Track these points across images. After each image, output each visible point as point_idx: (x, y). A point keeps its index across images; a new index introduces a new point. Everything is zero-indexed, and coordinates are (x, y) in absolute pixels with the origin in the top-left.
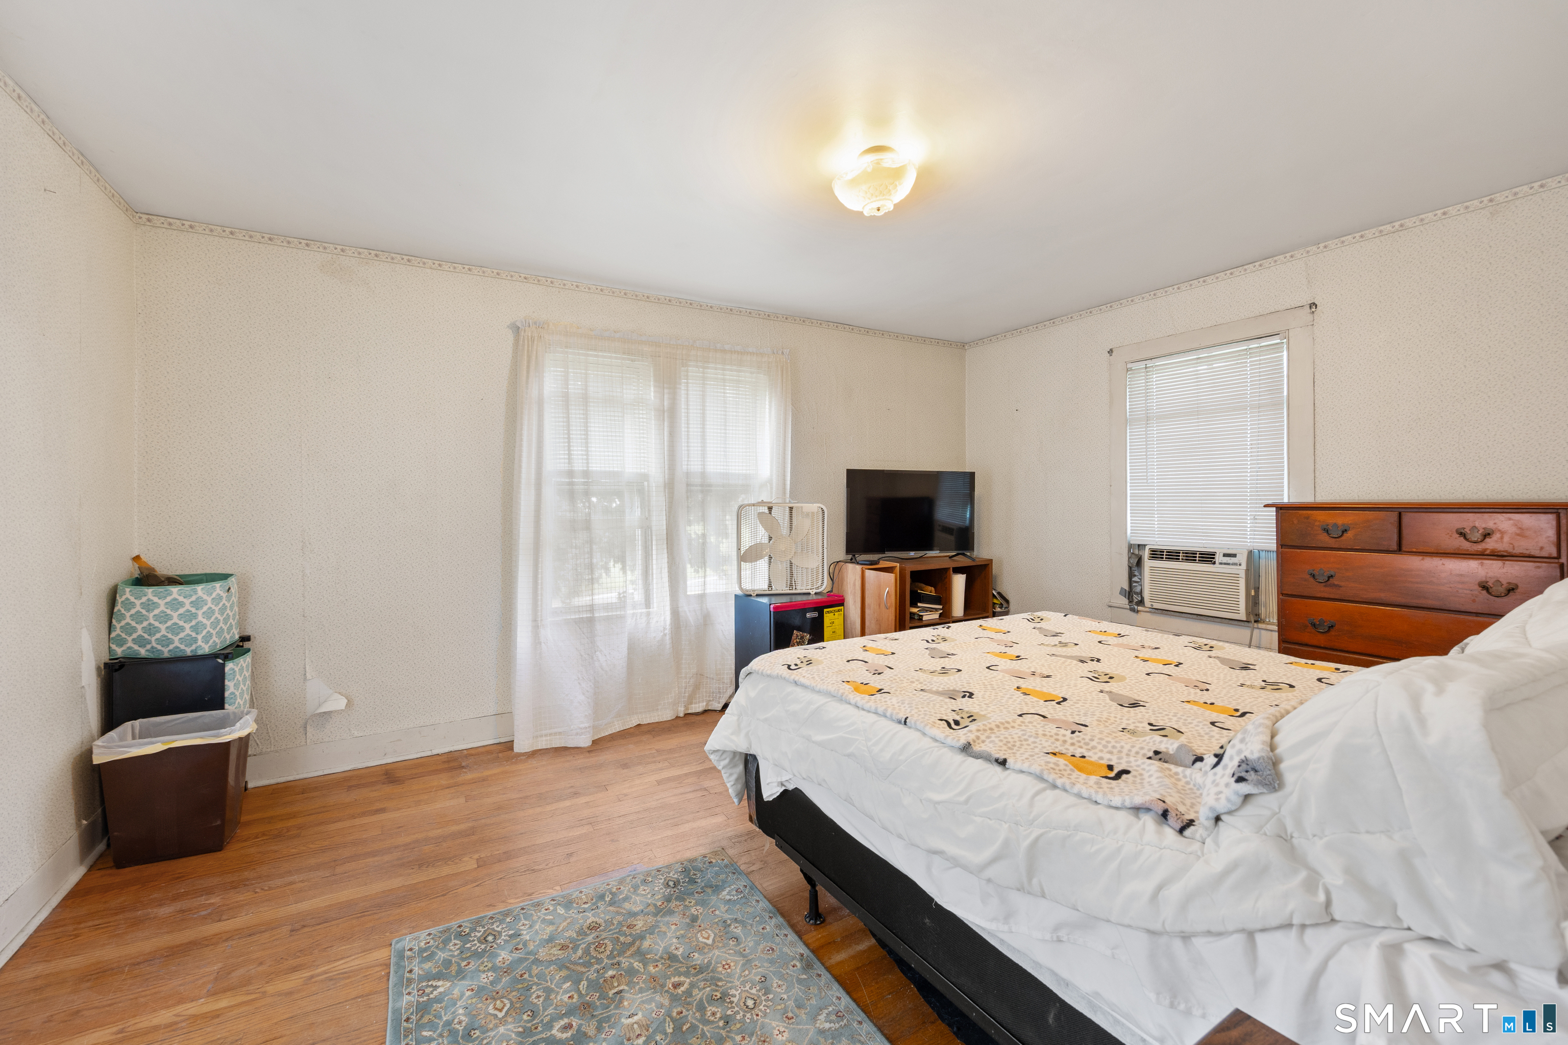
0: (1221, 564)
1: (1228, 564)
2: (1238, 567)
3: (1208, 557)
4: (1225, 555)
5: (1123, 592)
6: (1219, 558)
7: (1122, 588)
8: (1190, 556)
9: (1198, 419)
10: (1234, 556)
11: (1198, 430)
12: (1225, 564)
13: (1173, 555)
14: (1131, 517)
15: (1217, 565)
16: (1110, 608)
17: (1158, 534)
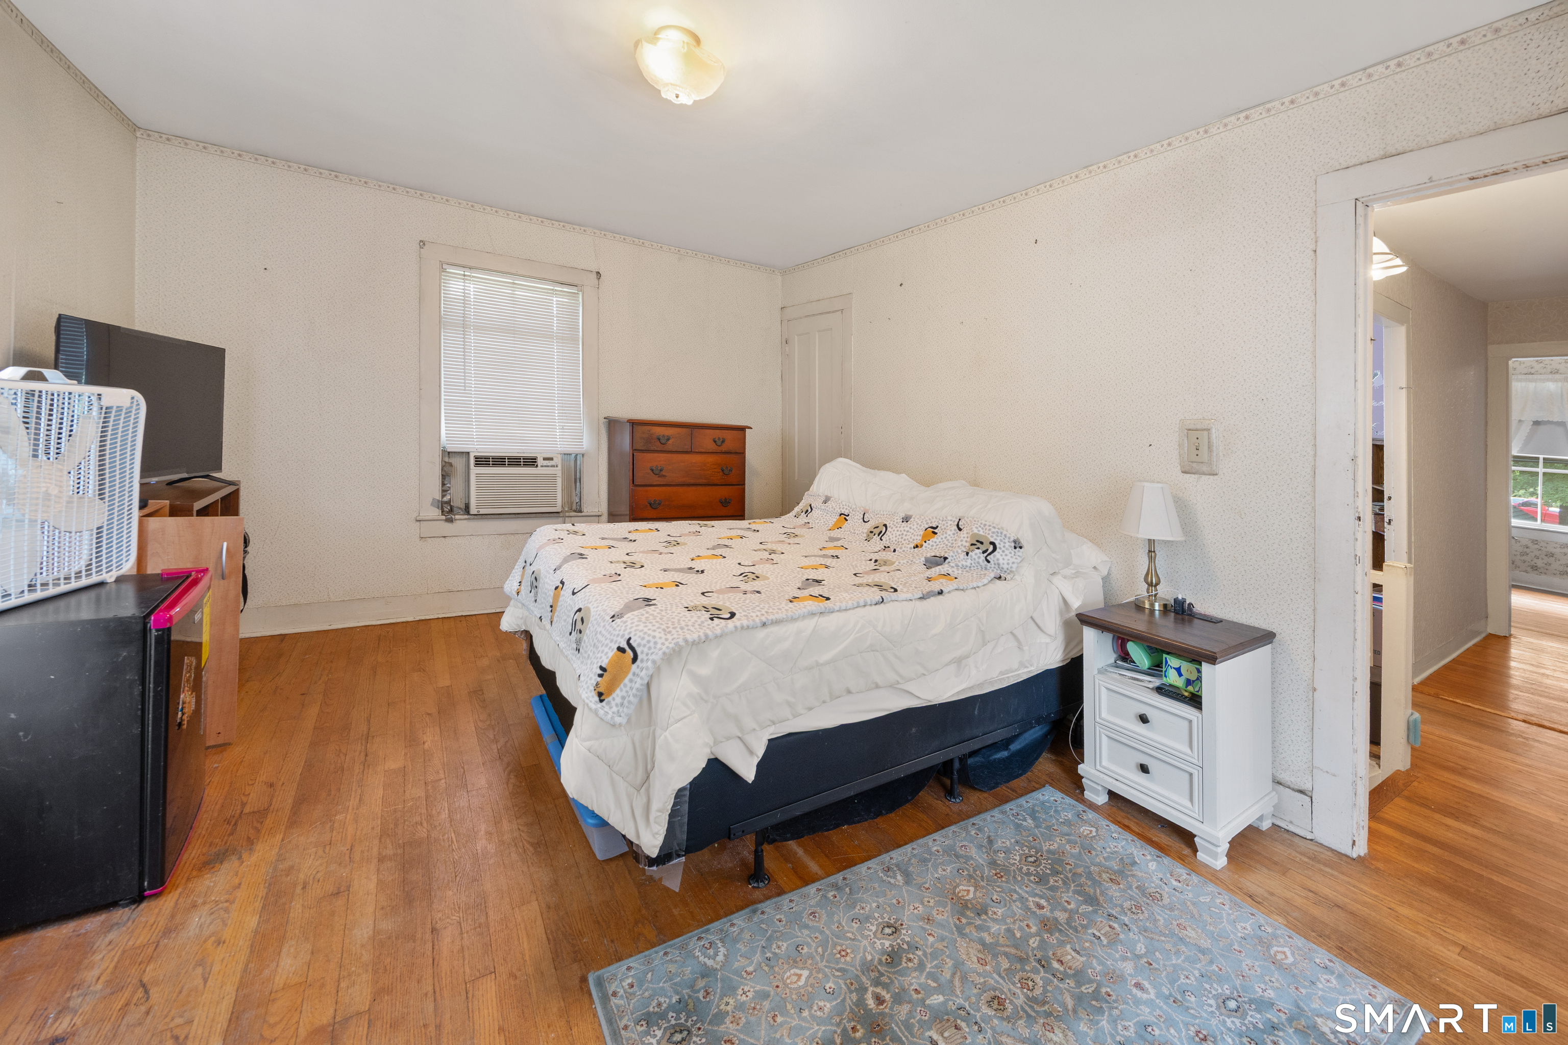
0: (542, 466)
1: (548, 466)
2: (555, 468)
3: (531, 462)
4: (545, 459)
5: (435, 503)
6: (540, 462)
7: (434, 499)
8: (515, 462)
9: (514, 337)
10: (551, 459)
11: (515, 347)
12: (546, 466)
13: (499, 461)
14: (446, 423)
15: (539, 468)
16: (418, 523)
17: (477, 441)
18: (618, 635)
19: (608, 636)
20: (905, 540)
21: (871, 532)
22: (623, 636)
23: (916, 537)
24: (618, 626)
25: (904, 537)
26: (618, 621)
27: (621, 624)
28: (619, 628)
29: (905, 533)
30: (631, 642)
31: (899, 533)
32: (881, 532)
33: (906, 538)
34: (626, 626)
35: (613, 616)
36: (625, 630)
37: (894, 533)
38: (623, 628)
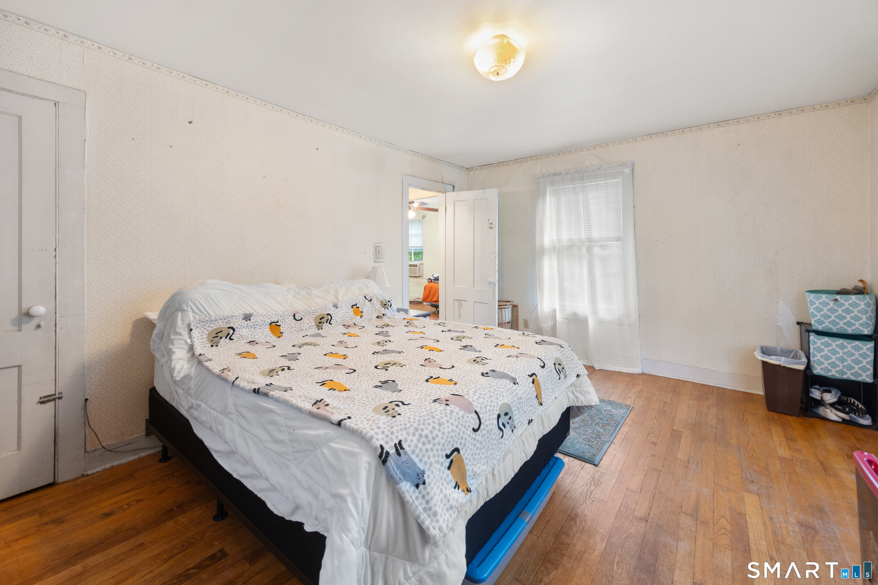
18: (526, 382)
19: (526, 388)
20: (346, 318)
21: (320, 323)
22: (527, 379)
23: (350, 314)
24: (521, 381)
25: (345, 316)
26: (518, 381)
27: (520, 379)
28: (523, 381)
29: (343, 314)
30: (530, 374)
31: (340, 315)
32: (328, 319)
33: (346, 316)
34: (522, 376)
35: (515, 383)
36: (524, 377)
37: (338, 316)
38: (523, 378)
